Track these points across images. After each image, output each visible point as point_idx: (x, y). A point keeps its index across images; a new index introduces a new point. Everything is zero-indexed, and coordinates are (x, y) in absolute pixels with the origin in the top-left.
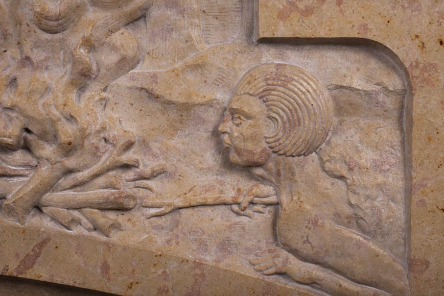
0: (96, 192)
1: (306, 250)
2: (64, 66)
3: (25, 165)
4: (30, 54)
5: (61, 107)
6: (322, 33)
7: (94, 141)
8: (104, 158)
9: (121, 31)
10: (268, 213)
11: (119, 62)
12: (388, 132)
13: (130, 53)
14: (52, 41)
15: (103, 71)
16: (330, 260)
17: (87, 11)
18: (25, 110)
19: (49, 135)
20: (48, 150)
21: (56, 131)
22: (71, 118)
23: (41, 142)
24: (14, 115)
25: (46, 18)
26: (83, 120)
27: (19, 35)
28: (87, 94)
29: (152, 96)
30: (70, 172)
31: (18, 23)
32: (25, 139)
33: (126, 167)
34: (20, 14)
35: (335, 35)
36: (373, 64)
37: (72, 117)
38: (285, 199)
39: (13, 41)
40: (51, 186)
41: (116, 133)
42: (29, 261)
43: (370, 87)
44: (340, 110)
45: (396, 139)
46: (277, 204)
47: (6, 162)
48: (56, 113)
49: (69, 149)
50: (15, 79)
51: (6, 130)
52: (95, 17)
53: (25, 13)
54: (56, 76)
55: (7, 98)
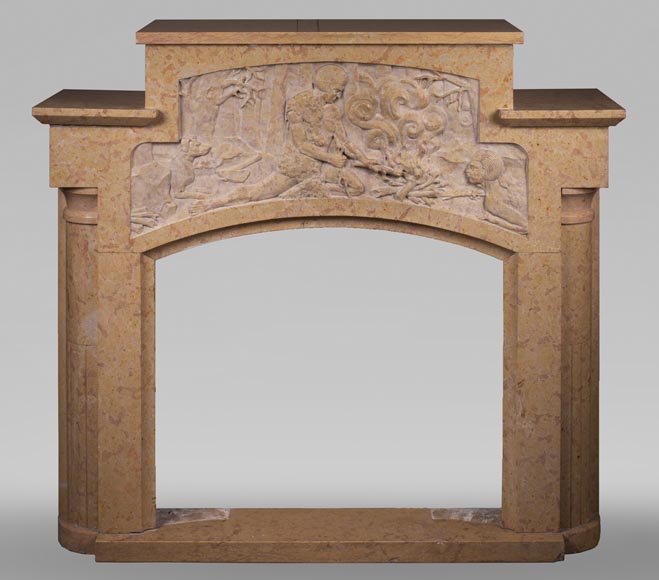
0: (427, 192)
1: (494, 212)
2: (416, 149)
3: (403, 182)
4: (405, 146)
5: (416, 164)
6: (500, 141)
7: (426, 175)
8: (429, 180)
9: (434, 138)
10: (482, 199)
11: (434, 148)
12: (521, 172)
13: (438, 145)
14: (412, 141)
15: (428, 151)
16: (502, 215)
17: (424, 132)
18: (404, 164)
19: (412, 173)
20: (410, 177)
21: (414, 171)
22: (419, 167)
23: (408, 175)
24: (400, 166)
25: (412, 134)
26: (423, 167)
27: (402, 139)
28: (423, 159)
29: (445, 159)
30: (418, 185)
31: (402, 135)
32: (403, 174)
33: (436, 183)
34: (403, 133)
35: (504, 141)
36: (517, 150)
38: (488, 195)
39: (400, 141)
40: (412, 190)
41: (433, 172)
42: (404, 215)
43: (515, 158)
44: (506, 165)
45: (524, 175)
46: (485, 196)
48: (414, 166)
49: (418, 177)
50: (400, 154)
51: (398, 171)
52: (426, 133)
53: (405, 132)
54: (413, 153)
55: (398, 160)
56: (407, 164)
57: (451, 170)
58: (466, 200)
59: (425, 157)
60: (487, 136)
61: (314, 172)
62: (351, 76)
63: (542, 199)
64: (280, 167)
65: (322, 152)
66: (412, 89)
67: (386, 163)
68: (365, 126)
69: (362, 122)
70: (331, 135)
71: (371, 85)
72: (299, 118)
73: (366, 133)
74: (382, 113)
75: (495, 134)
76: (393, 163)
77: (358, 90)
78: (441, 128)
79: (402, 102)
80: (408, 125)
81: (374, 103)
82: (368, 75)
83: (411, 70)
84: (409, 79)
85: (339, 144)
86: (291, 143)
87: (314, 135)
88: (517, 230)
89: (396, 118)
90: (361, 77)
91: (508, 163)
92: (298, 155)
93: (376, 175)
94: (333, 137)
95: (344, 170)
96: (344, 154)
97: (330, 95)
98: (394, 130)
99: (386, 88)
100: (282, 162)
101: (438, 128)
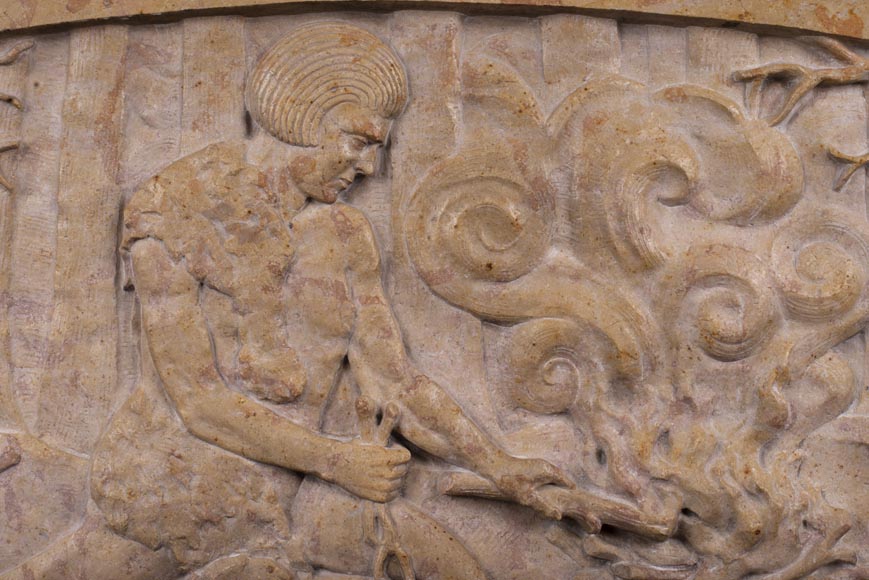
2: (742, 410)
3: (677, 564)
4: (690, 394)
5: (742, 476)
7: (792, 526)
8: (804, 552)
9: (828, 356)
11: (826, 403)
13: (843, 389)
14: (725, 372)
15: (801, 417)
17: (780, 326)
18: (687, 482)
19: (723, 517)
20: (717, 541)
21: (735, 512)
22: (757, 493)
23: (707, 529)
24: (668, 489)
25: (722, 339)
26: (777, 495)
27: (674, 364)
28: (776, 452)
31: (674, 345)
32: (681, 525)
33: (836, 564)
34: (678, 333)
37: (760, 491)
39: (663, 372)
41: (821, 512)
47: (647, 560)
48: (733, 485)
50: (667, 433)
51: (657, 512)
52: (792, 336)
53: (686, 330)
54: (727, 426)
55: (658, 463)
56: (702, 479)
61: (257, 521)
62: (425, 73)
64: (99, 498)
65: (293, 431)
66: (720, 129)
67: (602, 477)
68: (494, 308)
69: (481, 288)
70: (334, 349)
71: (522, 113)
72: (179, 271)
73: (502, 338)
74: (576, 242)
76: (632, 477)
77: (461, 137)
78: (860, 310)
79: (670, 191)
80: (701, 295)
81: (539, 197)
82: (502, 67)
83: (710, 39)
84: (703, 82)
85: (376, 391)
86: (146, 386)
87: (251, 348)
89: (644, 264)
90: (471, 79)
92: (182, 444)
93: (554, 531)
94: (345, 362)
95: (399, 510)
96: (397, 436)
97: (321, 158)
98: (635, 321)
99: (592, 126)
100: (112, 477)
101: (846, 308)
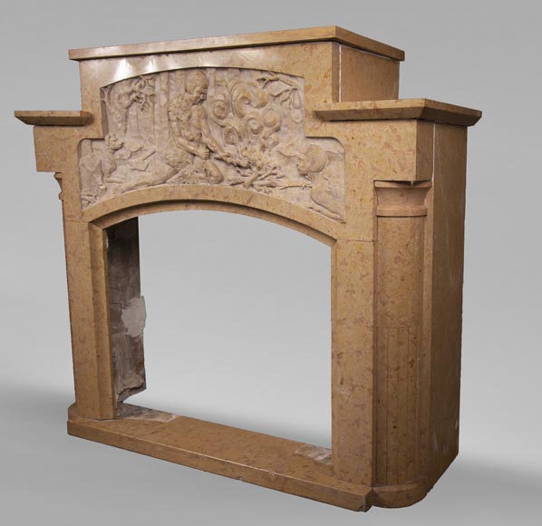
0: (266, 182)
1: (318, 201)
2: (259, 144)
3: (249, 173)
4: (250, 140)
5: (258, 156)
6: (321, 135)
7: (266, 166)
8: (268, 172)
9: (273, 134)
11: (273, 143)
12: (341, 166)
13: (276, 141)
14: (256, 137)
15: (269, 146)
16: (324, 204)
18: (249, 157)
20: (254, 168)
21: (256, 163)
22: (260, 160)
23: (253, 166)
24: (246, 158)
25: (254, 130)
26: (263, 160)
27: (248, 135)
29: (281, 153)
30: (260, 175)
31: (247, 131)
32: (249, 165)
33: (274, 174)
35: (324, 136)
36: (338, 145)
38: (313, 185)
39: (246, 136)
40: (255, 179)
41: (272, 164)
42: (249, 201)
43: (336, 152)
44: (329, 159)
45: (343, 168)
47: (245, 172)
48: (256, 158)
49: (259, 168)
50: (247, 148)
51: (244, 163)
52: (266, 129)
53: (249, 129)
54: (257, 147)
55: (245, 153)
56: (253, 157)
57: (287, 163)
58: (297, 191)
59: (267, 151)
60: (311, 130)
61: (188, 163)
63: (357, 191)
64: (165, 158)
65: (191, 146)
66: (255, 90)
67: (237, 156)
68: (222, 124)
69: (220, 121)
72: (175, 117)
74: (233, 112)
75: (317, 129)
76: (241, 156)
78: (278, 124)
79: (247, 102)
80: (251, 122)
81: (227, 103)
83: (253, 72)
84: (254, 81)
85: (205, 140)
86: (172, 139)
87: (186, 131)
88: (336, 219)
89: (242, 116)
91: (331, 157)
92: (176, 149)
93: (232, 166)
94: (201, 134)
95: (208, 162)
96: (207, 148)
98: (241, 127)
101: (274, 124)
